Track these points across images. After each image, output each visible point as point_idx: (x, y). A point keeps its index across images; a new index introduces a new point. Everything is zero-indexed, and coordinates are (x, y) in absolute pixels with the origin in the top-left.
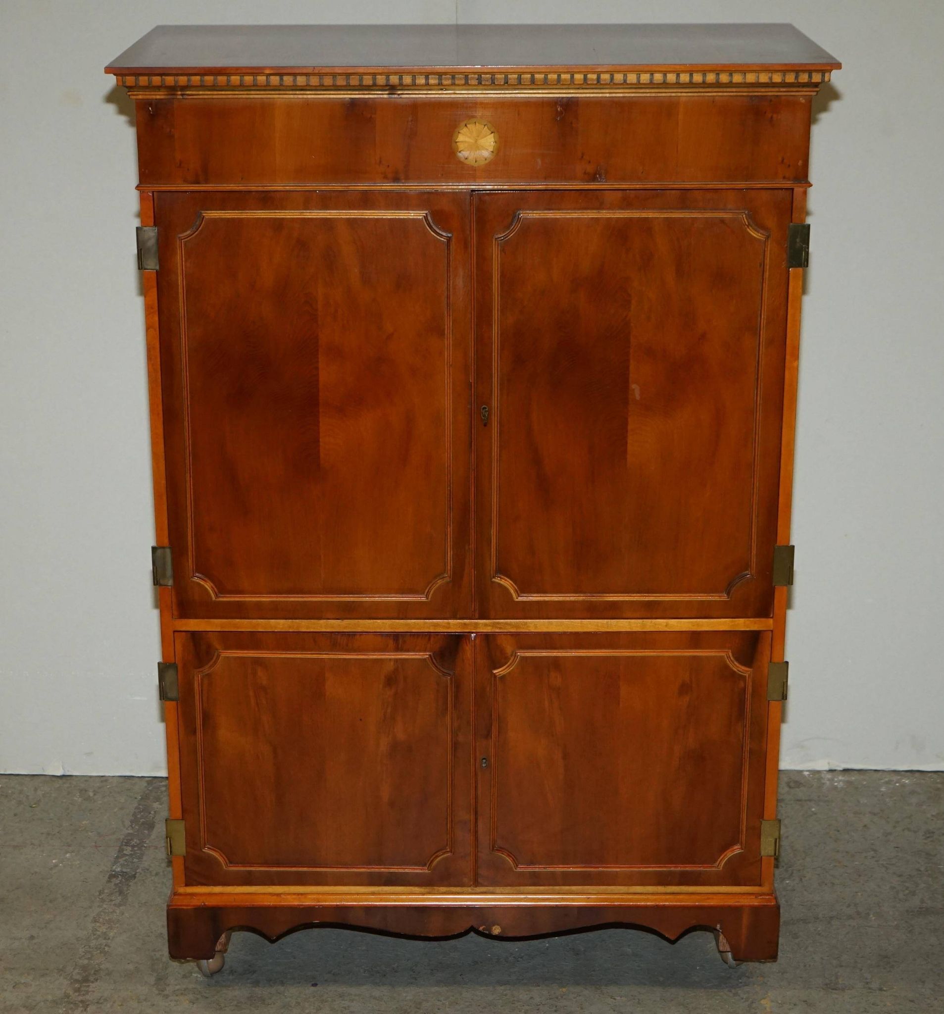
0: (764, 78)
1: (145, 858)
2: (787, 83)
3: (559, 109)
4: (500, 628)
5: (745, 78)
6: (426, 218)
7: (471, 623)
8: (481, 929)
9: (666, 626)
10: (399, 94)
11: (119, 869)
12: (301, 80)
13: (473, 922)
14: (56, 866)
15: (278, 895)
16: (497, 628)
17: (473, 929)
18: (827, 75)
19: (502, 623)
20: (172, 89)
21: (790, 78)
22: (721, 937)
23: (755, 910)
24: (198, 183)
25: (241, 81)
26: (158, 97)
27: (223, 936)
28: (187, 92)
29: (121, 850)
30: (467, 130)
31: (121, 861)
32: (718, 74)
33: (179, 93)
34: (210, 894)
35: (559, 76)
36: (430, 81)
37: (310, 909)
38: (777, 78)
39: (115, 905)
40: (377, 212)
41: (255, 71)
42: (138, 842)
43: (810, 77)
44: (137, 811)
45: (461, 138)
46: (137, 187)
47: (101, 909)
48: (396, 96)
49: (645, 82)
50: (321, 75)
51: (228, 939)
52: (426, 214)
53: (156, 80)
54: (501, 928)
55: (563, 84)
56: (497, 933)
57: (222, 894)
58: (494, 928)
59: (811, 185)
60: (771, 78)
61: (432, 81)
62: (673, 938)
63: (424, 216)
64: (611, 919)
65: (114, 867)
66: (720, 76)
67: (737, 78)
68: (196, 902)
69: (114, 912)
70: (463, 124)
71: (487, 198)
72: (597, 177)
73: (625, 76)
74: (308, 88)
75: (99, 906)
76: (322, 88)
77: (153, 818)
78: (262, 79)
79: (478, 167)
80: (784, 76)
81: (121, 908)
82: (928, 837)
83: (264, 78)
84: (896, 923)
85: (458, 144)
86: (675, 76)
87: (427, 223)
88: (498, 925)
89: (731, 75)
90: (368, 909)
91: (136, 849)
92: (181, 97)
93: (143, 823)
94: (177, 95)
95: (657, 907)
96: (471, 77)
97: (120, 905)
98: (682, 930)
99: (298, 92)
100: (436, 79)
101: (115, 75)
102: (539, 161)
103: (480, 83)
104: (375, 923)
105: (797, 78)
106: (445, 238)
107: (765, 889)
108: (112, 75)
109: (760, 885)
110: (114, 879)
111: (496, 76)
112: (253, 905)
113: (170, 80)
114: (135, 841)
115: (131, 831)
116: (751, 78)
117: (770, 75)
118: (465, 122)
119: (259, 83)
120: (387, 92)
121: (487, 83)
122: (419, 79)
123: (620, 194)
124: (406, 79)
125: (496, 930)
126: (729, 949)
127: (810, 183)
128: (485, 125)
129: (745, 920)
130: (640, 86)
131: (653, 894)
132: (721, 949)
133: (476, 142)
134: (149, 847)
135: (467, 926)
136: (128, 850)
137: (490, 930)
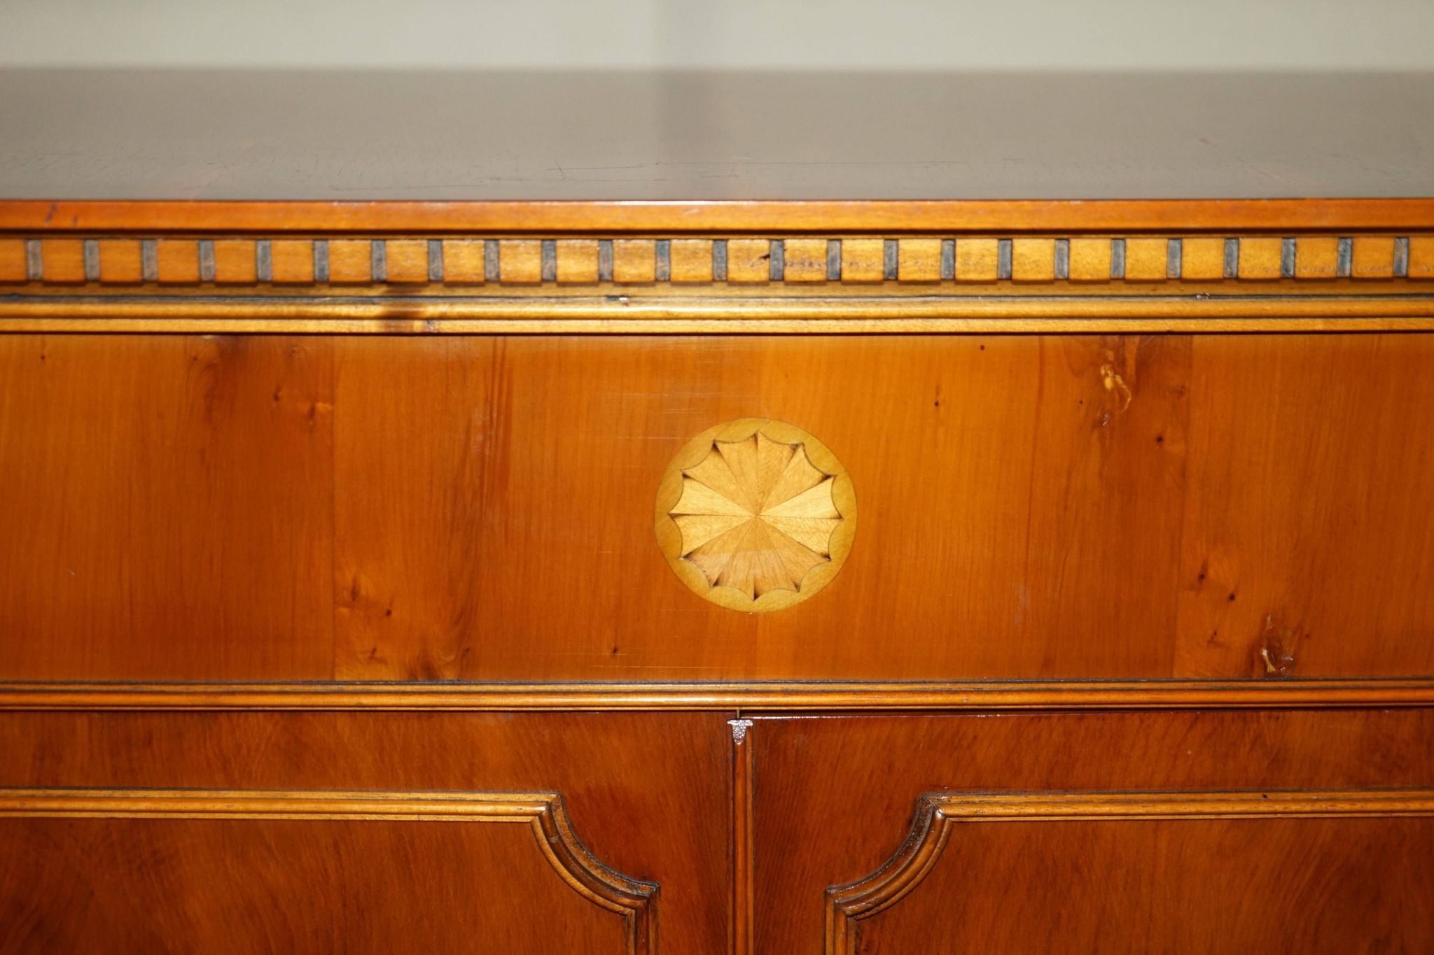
3: (1108, 383)
6: (547, 821)
10: (430, 319)
30: (721, 465)
36: (560, 262)
40: (334, 795)
45: (693, 498)
48: (418, 325)
50: (87, 237)
52: (549, 805)
61: (572, 262)
63: (539, 815)
70: (702, 441)
71: (798, 739)
72: (1261, 657)
79: (765, 615)
85: (681, 522)
87: (551, 845)
96: (740, 250)
100: (589, 255)
103: (777, 278)
106: (627, 901)
118: (711, 434)
120: (377, 310)
122: (515, 257)
123: (1352, 726)
124: (456, 255)
128: (794, 448)
133: (757, 514)
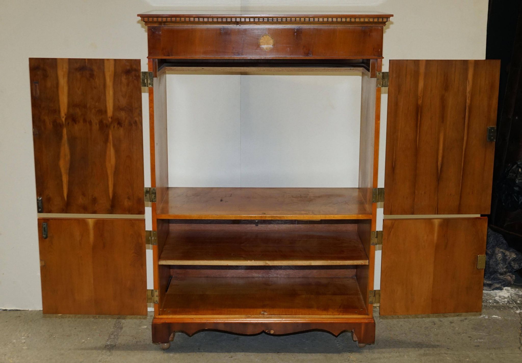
0: (366, 20)
1: (119, 339)
2: (375, 22)
3: (295, 31)
4: (274, 218)
5: (360, 20)
7: (264, 216)
8: (267, 331)
9: (334, 217)
10: (240, 25)
11: (109, 343)
12: (206, 20)
13: (263, 329)
14: (84, 342)
15: (192, 319)
16: (273, 218)
17: (264, 332)
18: (388, 19)
19: (275, 216)
20: (160, 23)
21: (376, 20)
22: (354, 335)
23: (367, 324)
24: (169, 56)
25: (185, 19)
26: (156, 25)
27: (172, 334)
28: (166, 24)
29: (109, 337)
30: (263, 38)
31: (110, 340)
32: (351, 18)
33: (163, 24)
34: (167, 318)
35: (296, 19)
36: (251, 20)
37: (204, 324)
38: (371, 20)
39: (108, 356)
41: (189, 16)
42: (116, 334)
43: (383, 20)
44: (116, 323)
45: (261, 41)
46: (147, 58)
47: (102, 357)
48: (238, 26)
49: (325, 21)
50: (213, 18)
51: (174, 335)
53: (155, 19)
54: (274, 331)
55: (297, 22)
56: (272, 333)
57: (172, 318)
58: (271, 331)
59: (383, 58)
60: (369, 20)
62: (336, 335)
64: (314, 327)
65: (107, 343)
66: (352, 19)
67: (357, 20)
68: (163, 321)
69: (107, 358)
72: (309, 55)
73: (319, 19)
74: (208, 23)
75: (101, 356)
76: (213, 23)
77: (122, 325)
78: (192, 19)
79: (267, 51)
80: (374, 19)
81: (110, 357)
82: (426, 329)
83: (193, 19)
84: (415, 358)
85: (260, 43)
86: (336, 19)
88: (273, 330)
89: (355, 19)
90: (225, 324)
91: (115, 336)
92: (163, 26)
93: (118, 327)
94: (162, 25)
95: (331, 323)
96: (265, 19)
97: (109, 356)
98: (340, 332)
99: (204, 24)
100: (253, 19)
101: (141, 17)
102: (289, 49)
103: (268, 21)
104: (228, 329)
105: (378, 20)
107: (370, 316)
108: (139, 17)
109: (368, 315)
110: (107, 347)
111: (274, 19)
112: (183, 322)
113: (160, 19)
114: (115, 333)
115: (114, 330)
116: (362, 20)
117: (369, 19)
118: (263, 35)
119: (191, 20)
120: (236, 24)
121: (270, 21)
122: (247, 20)
124: (242, 20)
125: (272, 332)
126: (357, 340)
127: (383, 57)
128: (269, 37)
129: (363, 328)
130: (324, 23)
131: (329, 318)
132: (354, 339)
133: (267, 42)
134: (121, 335)
135: (261, 331)
136: (112, 337)
137: (270, 332)
